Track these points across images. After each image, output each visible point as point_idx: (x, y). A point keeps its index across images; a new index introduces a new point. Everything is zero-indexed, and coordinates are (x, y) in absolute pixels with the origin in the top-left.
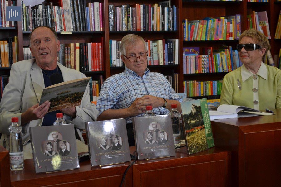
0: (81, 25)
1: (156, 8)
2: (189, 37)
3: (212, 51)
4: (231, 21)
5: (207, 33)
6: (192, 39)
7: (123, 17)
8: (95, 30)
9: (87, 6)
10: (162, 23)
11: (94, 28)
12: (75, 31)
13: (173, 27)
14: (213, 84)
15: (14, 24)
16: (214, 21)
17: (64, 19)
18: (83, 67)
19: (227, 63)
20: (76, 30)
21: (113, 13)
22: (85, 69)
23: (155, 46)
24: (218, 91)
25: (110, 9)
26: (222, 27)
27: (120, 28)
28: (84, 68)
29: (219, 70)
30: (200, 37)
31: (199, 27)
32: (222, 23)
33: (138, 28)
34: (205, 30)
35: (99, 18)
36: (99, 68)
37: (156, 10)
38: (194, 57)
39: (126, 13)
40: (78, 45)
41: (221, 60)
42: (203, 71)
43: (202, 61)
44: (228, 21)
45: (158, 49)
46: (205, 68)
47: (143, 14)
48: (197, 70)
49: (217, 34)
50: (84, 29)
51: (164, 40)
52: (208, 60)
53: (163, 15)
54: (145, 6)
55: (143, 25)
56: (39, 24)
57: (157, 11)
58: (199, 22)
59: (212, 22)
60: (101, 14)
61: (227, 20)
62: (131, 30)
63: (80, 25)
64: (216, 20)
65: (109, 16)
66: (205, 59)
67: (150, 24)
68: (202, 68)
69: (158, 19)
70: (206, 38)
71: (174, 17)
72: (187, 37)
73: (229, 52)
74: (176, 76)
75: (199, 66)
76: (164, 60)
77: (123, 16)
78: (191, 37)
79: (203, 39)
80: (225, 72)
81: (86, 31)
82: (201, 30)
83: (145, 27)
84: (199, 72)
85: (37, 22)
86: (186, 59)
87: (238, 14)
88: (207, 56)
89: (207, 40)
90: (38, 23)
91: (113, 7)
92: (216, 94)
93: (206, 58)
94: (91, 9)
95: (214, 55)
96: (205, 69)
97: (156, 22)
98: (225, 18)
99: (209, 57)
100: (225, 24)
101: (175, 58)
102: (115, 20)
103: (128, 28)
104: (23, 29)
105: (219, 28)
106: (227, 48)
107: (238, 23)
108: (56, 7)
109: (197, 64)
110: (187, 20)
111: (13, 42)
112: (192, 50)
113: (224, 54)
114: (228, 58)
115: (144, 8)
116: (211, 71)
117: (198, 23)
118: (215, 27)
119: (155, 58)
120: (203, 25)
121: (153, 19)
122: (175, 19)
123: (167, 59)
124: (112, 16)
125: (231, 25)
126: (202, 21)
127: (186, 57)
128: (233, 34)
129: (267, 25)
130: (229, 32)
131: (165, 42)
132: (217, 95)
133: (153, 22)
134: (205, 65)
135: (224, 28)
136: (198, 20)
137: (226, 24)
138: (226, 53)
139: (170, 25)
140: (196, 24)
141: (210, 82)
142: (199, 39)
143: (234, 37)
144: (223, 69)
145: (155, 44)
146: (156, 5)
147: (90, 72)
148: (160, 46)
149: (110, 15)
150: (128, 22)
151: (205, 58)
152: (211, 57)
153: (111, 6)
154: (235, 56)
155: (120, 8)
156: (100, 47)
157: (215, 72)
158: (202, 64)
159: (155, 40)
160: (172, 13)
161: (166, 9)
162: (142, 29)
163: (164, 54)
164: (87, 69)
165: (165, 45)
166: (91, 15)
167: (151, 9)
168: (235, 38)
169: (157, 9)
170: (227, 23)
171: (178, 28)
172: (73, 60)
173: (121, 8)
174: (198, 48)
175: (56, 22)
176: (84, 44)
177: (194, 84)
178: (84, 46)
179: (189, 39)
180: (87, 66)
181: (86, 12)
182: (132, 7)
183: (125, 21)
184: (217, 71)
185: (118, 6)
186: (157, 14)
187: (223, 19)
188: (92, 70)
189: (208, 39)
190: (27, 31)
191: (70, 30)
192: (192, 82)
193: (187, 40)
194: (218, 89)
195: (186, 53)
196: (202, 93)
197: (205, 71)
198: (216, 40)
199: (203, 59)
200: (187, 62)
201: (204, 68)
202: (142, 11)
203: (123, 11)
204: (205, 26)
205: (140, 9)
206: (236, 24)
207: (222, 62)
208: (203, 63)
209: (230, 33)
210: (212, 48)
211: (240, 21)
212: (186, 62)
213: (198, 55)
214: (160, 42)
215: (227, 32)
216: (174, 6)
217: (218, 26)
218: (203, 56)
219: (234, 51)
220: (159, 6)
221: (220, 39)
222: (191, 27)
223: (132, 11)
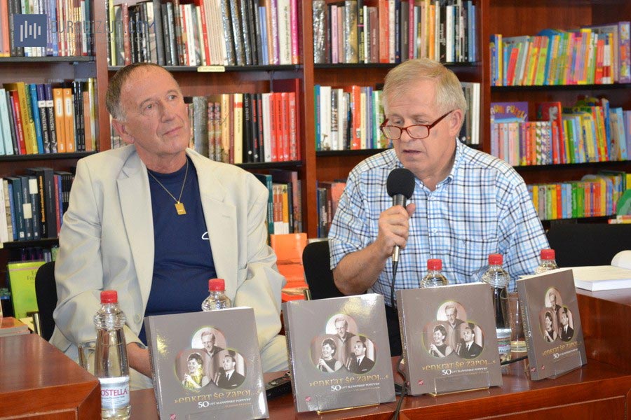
0: (247, 50)
1: (426, 6)
2: (505, 77)
3: (560, 111)
4: (607, 37)
5: (550, 67)
6: (511, 82)
7: (346, 29)
8: (278, 62)
9: (262, 3)
10: (441, 43)
11: (278, 57)
12: (233, 64)
13: (467, 54)
14: (563, 193)
15: (88, 50)
16: (566, 38)
17: (205, 37)
18: (250, 152)
19: (597, 140)
20: (235, 61)
21: (323, 20)
22: (256, 156)
24: (575, 208)
25: (314, 9)
26: (585, 54)
27: (341, 56)
28: (252, 155)
29: (576, 157)
30: (531, 77)
31: (530, 54)
32: (585, 43)
33: (383, 55)
34: (542, 60)
35: (289, 32)
36: (290, 155)
37: (426, 12)
38: (517, 125)
39: (354, 19)
40: (238, 98)
41: (581, 132)
42: (537, 160)
43: (537, 135)
44: (599, 38)
46: (543, 152)
47: (396, 23)
48: (524, 158)
49: (572, 71)
50: (255, 61)
52: (550, 134)
53: (442, 25)
54: (400, 4)
55: (396, 49)
56: (146, 48)
57: (428, 16)
58: (528, 40)
59: (560, 41)
60: (294, 24)
61: (596, 35)
62: (366, 62)
63: (244, 49)
64: (571, 35)
65: (313, 27)
66: (544, 132)
67: (411, 46)
68: (537, 152)
69: (432, 34)
70: (545, 79)
71: (470, 28)
72: (499, 78)
73: (602, 114)
75: (528, 147)
77: (348, 28)
78: (511, 78)
79: (540, 82)
80: (591, 161)
81: (257, 63)
82: (533, 59)
83: (398, 53)
84: (529, 162)
85: (141, 44)
86: (497, 130)
87: (625, 19)
88: (549, 124)
89: (548, 84)
90: (144, 45)
91: (322, 7)
92: (569, 217)
93: (546, 128)
94: (270, 12)
95: (565, 122)
96: (544, 156)
97: (425, 40)
98: (592, 32)
99: (552, 127)
100: (591, 46)
101: (470, 129)
102: (329, 37)
103: (358, 57)
104: (108, 60)
105: (578, 54)
106: (596, 104)
107: (623, 41)
108: (188, 7)
109: (524, 144)
110: (500, 36)
111: (84, 93)
112: (510, 108)
113: (589, 118)
114: (600, 127)
115: (398, 7)
116: (557, 161)
117: (527, 44)
118: (569, 51)
120: (539, 48)
121: (419, 33)
122: (472, 34)
124: (319, 27)
125: (607, 49)
126: (535, 38)
127: (496, 126)
128: (612, 67)
130: (602, 63)
132: (572, 219)
133: (418, 42)
134: (542, 146)
135: (591, 55)
136: (528, 37)
137: (596, 46)
138: (595, 117)
139: (459, 49)
140: (523, 46)
141: (554, 186)
142: (528, 83)
143: (614, 75)
144: (587, 156)
147: (268, 164)
149: (316, 25)
150: (359, 41)
151: (542, 129)
152: (558, 124)
153: (318, 4)
154: (616, 124)
155: (339, 9)
156: (292, 103)
157: (568, 162)
158: (537, 143)
160: (464, 19)
161: (450, 10)
162: (392, 59)
164: (261, 158)
166: (271, 27)
167: (413, 10)
168: (617, 80)
169: (429, 9)
170: (596, 41)
171: (479, 53)
172: (228, 135)
173: (343, 7)
174: (525, 104)
175: (187, 42)
176: (252, 96)
178: (253, 101)
179: (506, 84)
180: (260, 150)
181: (259, 16)
182: (369, 5)
183: (350, 40)
184: (571, 159)
185: (334, 4)
186: (428, 23)
187: (586, 34)
188: (272, 159)
189: (552, 83)
190: (119, 66)
191: (219, 61)
193: (500, 85)
194: (575, 203)
195: (498, 116)
197: (542, 159)
198: (571, 84)
199: (538, 132)
200: (499, 137)
201: (540, 153)
202: (392, 16)
203: (348, 15)
204: (544, 51)
205: (388, 10)
206: (621, 45)
207: (584, 139)
208: (538, 140)
209: (603, 68)
210: (559, 103)
211: (628, 37)
212: (497, 139)
213: (525, 120)
215: (598, 64)
216: (470, 3)
217: (575, 51)
218: (539, 124)
219: (615, 112)
220: (432, 3)
221: (580, 83)
222: (509, 53)
223: (369, 15)
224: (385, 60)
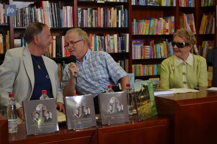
0: (57, 23)
1: (112, 10)
2: (137, 32)
3: (153, 43)
4: (168, 20)
5: (150, 29)
6: (138, 34)
7: (88, 17)
8: (67, 27)
9: (62, 9)
10: (117, 22)
11: (67, 25)
12: (53, 27)
13: (125, 25)
14: (154, 67)
15: (7, 22)
16: (155, 20)
17: (44, 18)
19: (164, 52)
21: (81, 14)
22: (60, 55)
23: (111, 39)
24: (158, 72)
25: (78, 11)
26: (161, 26)
27: (86, 25)
28: (59, 55)
29: (158, 56)
30: (144, 32)
31: (144, 25)
32: (161, 22)
33: (99, 25)
34: (148, 27)
35: (70, 17)
37: (113, 12)
38: (140, 47)
39: (90, 14)
40: (54, 37)
41: (159, 49)
42: (146, 57)
43: (146, 50)
44: (165, 21)
45: (114, 41)
46: (148, 55)
47: (103, 15)
48: (142, 57)
49: (157, 30)
50: (60, 26)
51: (118, 34)
52: (150, 49)
53: (117, 16)
54: (105, 9)
55: (103, 23)
56: (26, 21)
57: (113, 13)
58: (144, 21)
59: (153, 21)
60: (72, 15)
61: (164, 20)
62: (94, 27)
64: (156, 20)
65: (78, 16)
66: (148, 49)
67: (108, 22)
68: (146, 55)
69: (114, 19)
70: (149, 33)
71: (126, 17)
72: (135, 32)
73: (166, 44)
74: (127, 61)
75: (144, 53)
76: (118, 49)
77: (89, 16)
78: (138, 32)
79: (147, 34)
80: (162, 58)
81: (60, 27)
82: (145, 27)
83: (104, 24)
84: (144, 58)
86: (134, 48)
87: (173, 15)
88: (150, 46)
89: (149, 34)
90: (25, 21)
91: (81, 10)
92: (156, 74)
93: (149, 48)
94: (65, 11)
95: (155, 46)
96: (148, 56)
97: (112, 20)
98: (163, 19)
99: (151, 47)
100: (163, 23)
101: (126, 48)
102: (82, 19)
103: (92, 25)
104: (14, 25)
105: (159, 25)
106: (164, 41)
107: (172, 22)
109: (142, 53)
110: (135, 20)
111: (6, 35)
112: (138, 42)
113: (162, 45)
114: (165, 48)
115: (104, 10)
116: (152, 57)
117: (143, 22)
118: (156, 25)
119: (112, 47)
120: (147, 23)
121: (110, 18)
122: (127, 19)
123: (120, 49)
124: (80, 16)
125: (168, 24)
126: (146, 21)
127: (134, 47)
128: (169, 30)
129: (193, 24)
130: (166, 28)
131: (119, 36)
132: (157, 75)
133: (110, 21)
134: (148, 53)
135: (163, 26)
136: (144, 20)
137: (164, 23)
138: (164, 44)
139: (122, 23)
140: (142, 23)
141: (151, 65)
142: (143, 34)
143: (170, 32)
144: (161, 56)
145: (111, 37)
146: (113, 8)
147: (64, 58)
148: (115, 39)
149: (79, 15)
150: (92, 20)
151: (148, 48)
152: (153, 47)
153: (79, 9)
154: (170, 47)
155: (86, 11)
157: (156, 58)
158: (146, 52)
159: (112, 34)
160: (124, 14)
161: (120, 11)
162: (102, 26)
163: (118, 44)
164: (62, 56)
165: (119, 38)
166: (65, 16)
167: (108, 11)
168: (170, 33)
169: (113, 11)
170: (164, 22)
171: (128, 25)
172: (51, 49)
173: (87, 10)
174: (143, 40)
175: (38, 20)
176: (59, 37)
177: (140, 67)
178: (59, 38)
179: (137, 34)
180: (61, 53)
181: (61, 12)
182: (95, 10)
183: (89, 20)
184: (156, 57)
185: (84, 9)
186: (113, 15)
187: (161, 19)
188: (65, 56)
189: (151, 34)
190: (17, 27)
191: (49, 26)
192: (138, 65)
193: (135, 34)
194: (158, 70)
195: (134, 44)
196: (146, 73)
197: (148, 57)
198: (157, 34)
199: (147, 49)
200: (135, 50)
201: (147, 55)
202: (102, 13)
203: (88, 13)
204: (148, 24)
205: (101, 11)
206: (171, 22)
207: (160, 51)
208: (147, 51)
209: (166, 30)
210: (153, 40)
211: (174, 21)
212: (134, 51)
213: (143, 45)
214: (116, 36)
215: (165, 29)
216: (126, 9)
217: (158, 24)
218: (147, 46)
219: (170, 43)
220: (114, 9)
221: (159, 34)
222: (138, 24)
223: (95, 12)
224: (100, 26)
